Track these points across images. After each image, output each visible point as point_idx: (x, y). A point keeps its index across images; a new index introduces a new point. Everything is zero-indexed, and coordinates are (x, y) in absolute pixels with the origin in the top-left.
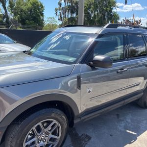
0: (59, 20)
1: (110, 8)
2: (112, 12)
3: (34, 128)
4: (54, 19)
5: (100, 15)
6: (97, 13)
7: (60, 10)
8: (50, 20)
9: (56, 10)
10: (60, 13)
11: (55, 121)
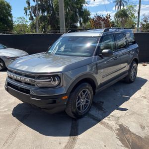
0: (30, 19)
1: (81, 5)
2: (82, 9)
3: (80, 94)
4: (24, 18)
5: (72, 12)
6: (69, 11)
7: (29, 9)
8: (20, 20)
9: (25, 9)
10: (30, 12)
11: (88, 90)
